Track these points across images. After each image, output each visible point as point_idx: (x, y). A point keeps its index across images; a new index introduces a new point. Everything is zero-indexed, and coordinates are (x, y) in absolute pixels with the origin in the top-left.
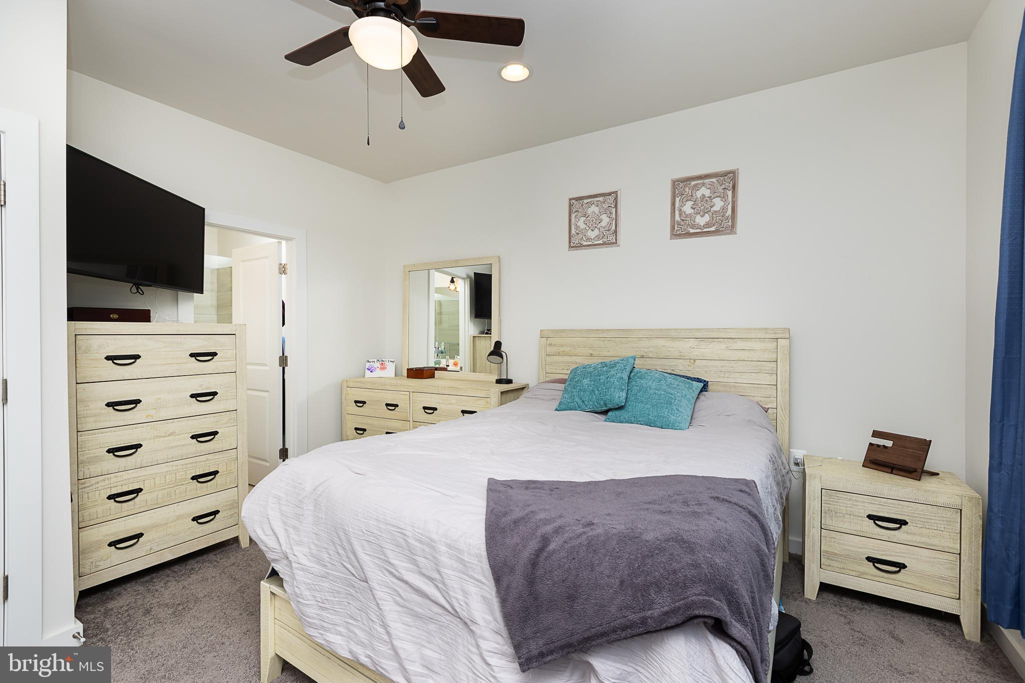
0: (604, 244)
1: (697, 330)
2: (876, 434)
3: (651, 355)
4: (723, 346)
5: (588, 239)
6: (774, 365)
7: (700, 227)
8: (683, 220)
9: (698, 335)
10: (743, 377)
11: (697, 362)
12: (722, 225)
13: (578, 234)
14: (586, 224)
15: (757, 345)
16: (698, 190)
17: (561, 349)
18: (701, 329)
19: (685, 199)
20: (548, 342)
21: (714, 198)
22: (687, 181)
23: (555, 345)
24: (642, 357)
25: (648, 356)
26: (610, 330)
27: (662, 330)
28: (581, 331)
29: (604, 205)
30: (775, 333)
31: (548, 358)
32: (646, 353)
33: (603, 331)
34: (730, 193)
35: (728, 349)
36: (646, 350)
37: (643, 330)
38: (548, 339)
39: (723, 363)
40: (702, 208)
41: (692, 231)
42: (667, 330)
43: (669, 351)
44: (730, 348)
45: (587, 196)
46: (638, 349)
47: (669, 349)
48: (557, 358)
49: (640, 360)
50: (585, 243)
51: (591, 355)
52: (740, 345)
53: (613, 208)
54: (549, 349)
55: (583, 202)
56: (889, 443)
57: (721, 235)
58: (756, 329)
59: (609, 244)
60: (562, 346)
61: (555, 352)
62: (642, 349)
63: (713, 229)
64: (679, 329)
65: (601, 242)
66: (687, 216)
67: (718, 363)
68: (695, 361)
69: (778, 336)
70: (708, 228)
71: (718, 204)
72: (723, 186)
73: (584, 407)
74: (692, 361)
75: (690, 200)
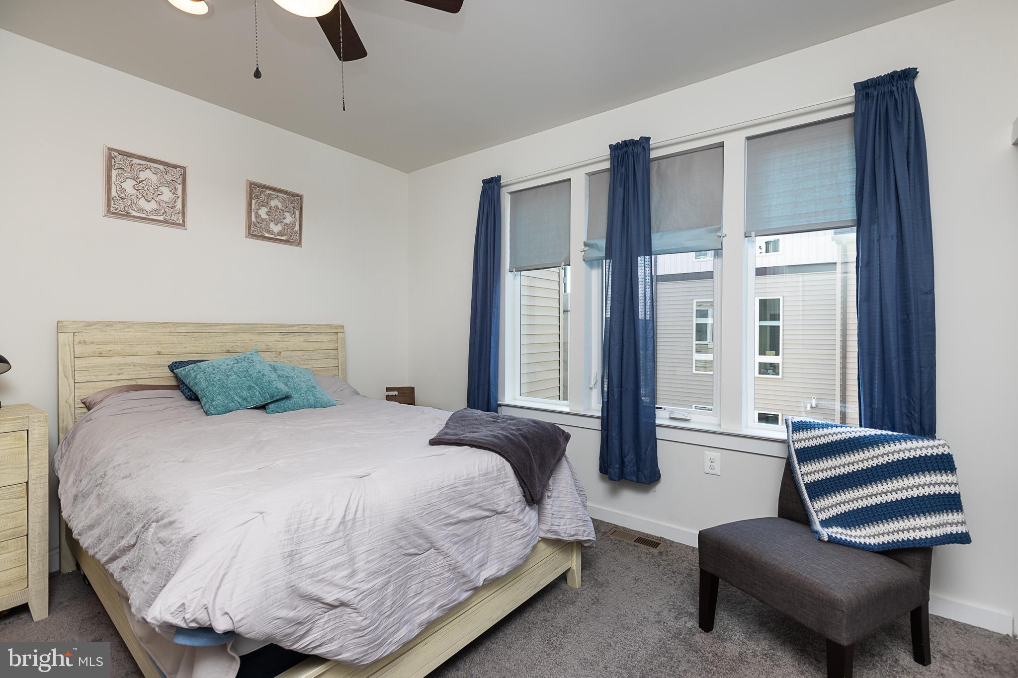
0: (165, 222)
1: (281, 325)
2: (388, 389)
3: (238, 349)
4: (302, 339)
5: (141, 210)
6: (336, 352)
7: (274, 233)
8: (259, 223)
9: (283, 329)
10: (317, 363)
11: (282, 353)
12: (292, 238)
13: (123, 199)
14: (138, 190)
15: (325, 338)
16: (273, 200)
17: (105, 348)
18: (284, 325)
19: (262, 204)
20: (77, 339)
21: (286, 212)
22: (264, 188)
23: (93, 343)
24: (228, 352)
25: (234, 350)
26: (186, 323)
27: (248, 324)
28: (141, 324)
29: (166, 176)
30: (337, 329)
31: (77, 361)
32: (232, 347)
33: (175, 324)
34: (297, 212)
35: (306, 341)
36: (232, 345)
37: (227, 324)
38: (76, 334)
39: (302, 353)
40: (276, 217)
41: (267, 235)
42: (253, 324)
43: (256, 345)
44: (308, 340)
45: (140, 156)
46: (223, 344)
47: (257, 343)
48: (99, 361)
49: (226, 355)
50: (134, 214)
51: (159, 353)
52: (315, 337)
53: (179, 184)
54: (79, 350)
55: (131, 161)
56: (396, 393)
57: (291, 245)
58: (324, 325)
59: (173, 224)
60: (107, 343)
61: (94, 352)
62: (228, 344)
63: (284, 238)
64: (265, 324)
65: (161, 218)
66: (263, 220)
67: (299, 353)
68: (280, 353)
69: (338, 331)
70: (281, 236)
71: (289, 219)
72: (293, 205)
73: (245, 404)
74: (278, 353)
75: (265, 206)
